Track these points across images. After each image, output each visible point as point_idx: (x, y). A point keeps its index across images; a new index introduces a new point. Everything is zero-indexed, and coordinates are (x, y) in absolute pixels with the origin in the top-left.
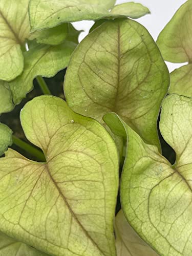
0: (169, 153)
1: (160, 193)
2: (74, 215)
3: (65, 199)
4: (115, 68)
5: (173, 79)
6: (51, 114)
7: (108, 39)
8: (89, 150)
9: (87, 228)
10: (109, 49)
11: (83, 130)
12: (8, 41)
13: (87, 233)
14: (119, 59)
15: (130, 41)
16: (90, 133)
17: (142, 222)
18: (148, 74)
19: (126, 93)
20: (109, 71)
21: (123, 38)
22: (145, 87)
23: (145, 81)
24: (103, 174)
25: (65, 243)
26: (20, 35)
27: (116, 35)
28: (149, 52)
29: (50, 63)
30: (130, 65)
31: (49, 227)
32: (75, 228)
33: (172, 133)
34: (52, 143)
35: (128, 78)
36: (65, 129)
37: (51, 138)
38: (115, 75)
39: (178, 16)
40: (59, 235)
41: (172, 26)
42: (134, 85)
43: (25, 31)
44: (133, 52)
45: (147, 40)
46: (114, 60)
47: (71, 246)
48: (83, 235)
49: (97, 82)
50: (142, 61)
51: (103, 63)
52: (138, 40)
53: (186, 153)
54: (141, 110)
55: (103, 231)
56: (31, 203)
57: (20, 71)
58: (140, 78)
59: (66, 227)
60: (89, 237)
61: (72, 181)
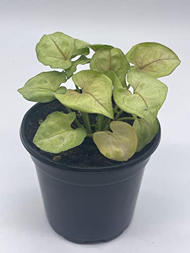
1: (128, 97)
2: (96, 100)
3: (93, 96)
4: (109, 61)
5: (131, 69)
6: (84, 77)
7: (106, 53)
8: (100, 83)
9: (101, 103)
10: (106, 55)
11: (98, 78)
13: (101, 105)
14: (110, 59)
15: (114, 53)
16: (101, 79)
17: (121, 104)
18: (122, 66)
20: (106, 63)
21: (112, 52)
22: (121, 71)
23: (120, 68)
24: (106, 87)
25: (93, 107)
27: (109, 52)
28: (122, 57)
30: (114, 62)
31: (87, 103)
32: (97, 103)
34: (85, 86)
35: (114, 66)
36: (90, 80)
37: (85, 84)
38: (109, 64)
39: (133, 49)
40: (91, 105)
42: (116, 69)
44: (115, 57)
49: (102, 66)
50: (119, 61)
51: (104, 59)
52: (118, 53)
55: (107, 102)
56: (79, 100)
58: (119, 67)
59: (94, 103)
61: (95, 91)
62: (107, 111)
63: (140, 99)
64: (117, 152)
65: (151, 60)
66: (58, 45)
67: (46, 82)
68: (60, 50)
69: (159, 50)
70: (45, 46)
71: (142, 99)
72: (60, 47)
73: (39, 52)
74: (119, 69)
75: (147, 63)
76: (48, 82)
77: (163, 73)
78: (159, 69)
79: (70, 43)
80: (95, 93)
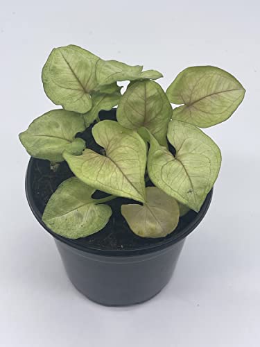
0: (172, 150)
1: (167, 168)
2: (124, 175)
3: (120, 169)
4: (143, 106)
5: (175, 113)
6: (109, 130)
7: (139, 91)
8: (131, 146)
9: (131, 181)
10: (140, 95)
11: (127, 136)
12: (80, 92)
13: (131, 183)
14: (146, 101)
15: (152, 92)
16: (131, 138)
17: (158, 180)
18: (161, 110)
19: (149, 120)
20: (140, 108)
21: (148, 90)
22: (159, 117)
23: (160, 113)
24: (139, 156)
25: (120, 188)
26: (87, 88)
27: (144, 88)
28: (161, 98)
29: (107, 103)
30: (151, 104)
31: (112, 181)
32: (125, 181)
33: (174, 139)
34: (110, 145)
35: (151, 111)
36: (118, 137)
37: (109, 142)
38: (144, 109)
39: (178, 79)
40: (117, 184)
41: (174, 84)
42: (154, 115)
43: (91, 86)
44: (153, 97)
45: (161, 91)
46: (143, 101)
47: (123, 189)
48: (129, 184)
49: (134, 113)
50: (158, 102)
51: (137, 103)
52: (156, 91)
53: (181, 149)
54: (157, 129)
55: (139, 181)
56: (101, 172)
57: (90, 108)
58: (157, 112)
59: (121, 181)
60: (133, 185)
61: (123, 160)
62: (138, 192)
63: (183, 174)
64: (152, 229)
65: (203, 93)
66: (72, 68)
67: (57, 126)
68: (76, 76)
69: (215, 76)
70: (55, 71)
71: (185, 174)
72: (75, 71)
73: (47, 81)
74: (157, 115)
75: (198, 98)
76: (61, 126)
77: (219, 116)
78: (213, 109)
79: (90, 64)
80: (123, 165)
